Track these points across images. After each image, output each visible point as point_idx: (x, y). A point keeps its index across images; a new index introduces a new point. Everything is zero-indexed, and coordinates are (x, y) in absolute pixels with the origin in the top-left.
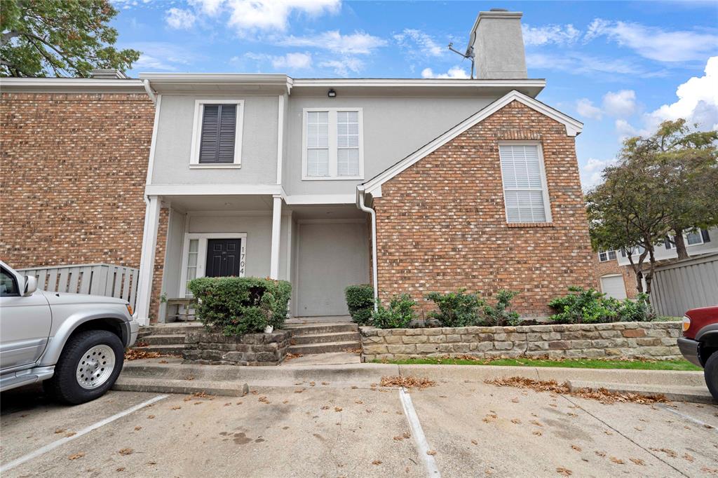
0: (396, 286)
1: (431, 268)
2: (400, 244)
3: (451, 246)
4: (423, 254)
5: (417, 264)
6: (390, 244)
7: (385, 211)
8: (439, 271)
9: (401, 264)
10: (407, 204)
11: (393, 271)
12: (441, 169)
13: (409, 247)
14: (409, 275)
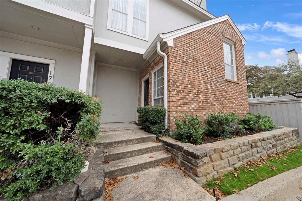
0: (180, 108)
1: (197, 98)
2: (182, 80)
3: (206, 87)
4: (193, 89)
5: (190, 95)
6: (177, 79)
7: (175, 57)
8: (201, 100)
9: (183, 94)
10: (186, 56)
11: (179, 98)
12: (202, 41)
13: (187, 83)
14: (187, 101)
